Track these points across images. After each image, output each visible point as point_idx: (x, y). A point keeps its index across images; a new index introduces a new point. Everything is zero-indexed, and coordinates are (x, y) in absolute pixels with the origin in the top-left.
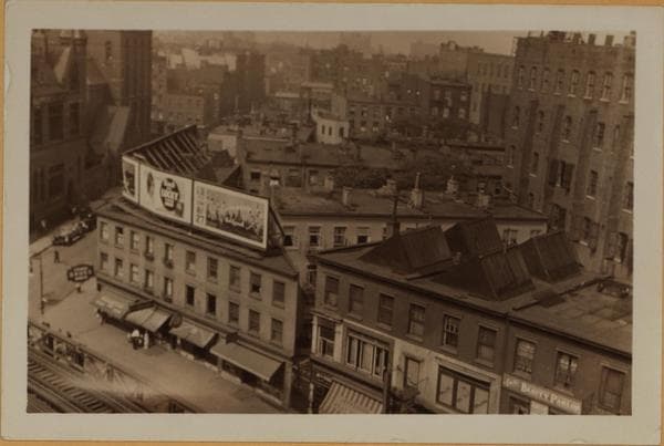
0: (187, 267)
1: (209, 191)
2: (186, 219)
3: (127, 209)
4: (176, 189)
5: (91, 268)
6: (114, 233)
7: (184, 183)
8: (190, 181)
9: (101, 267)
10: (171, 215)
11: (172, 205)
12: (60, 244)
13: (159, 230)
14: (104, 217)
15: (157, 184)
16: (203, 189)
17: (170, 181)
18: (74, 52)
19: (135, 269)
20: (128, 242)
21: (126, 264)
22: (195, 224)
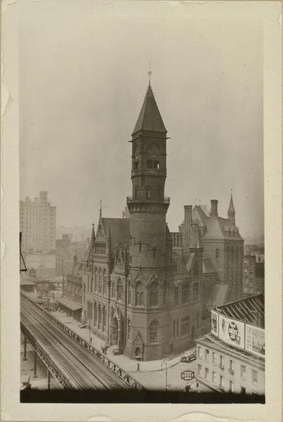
0: (242, 375)
1: (253, 330)
2: (241, 346)
3: (212, 340)
4: (236, 329)
5: (193, 373)
6: (204, 353)
7: (240, 324)
8: (243, 324)
9: (199, 373)
10: (234, 344)
11: (234, 338)
12: (184, 362)
13: (227, 352)
14: (201, 344)
15: (227, 325)
16: (250, 329)
17: (233, 323)
18: (196, 255)
19: (215, 375)
20: (212, 359)
21: (210, 371)
22: (247, 349)
